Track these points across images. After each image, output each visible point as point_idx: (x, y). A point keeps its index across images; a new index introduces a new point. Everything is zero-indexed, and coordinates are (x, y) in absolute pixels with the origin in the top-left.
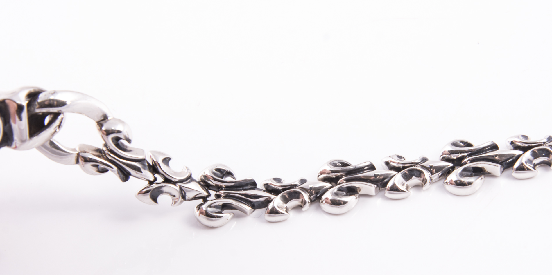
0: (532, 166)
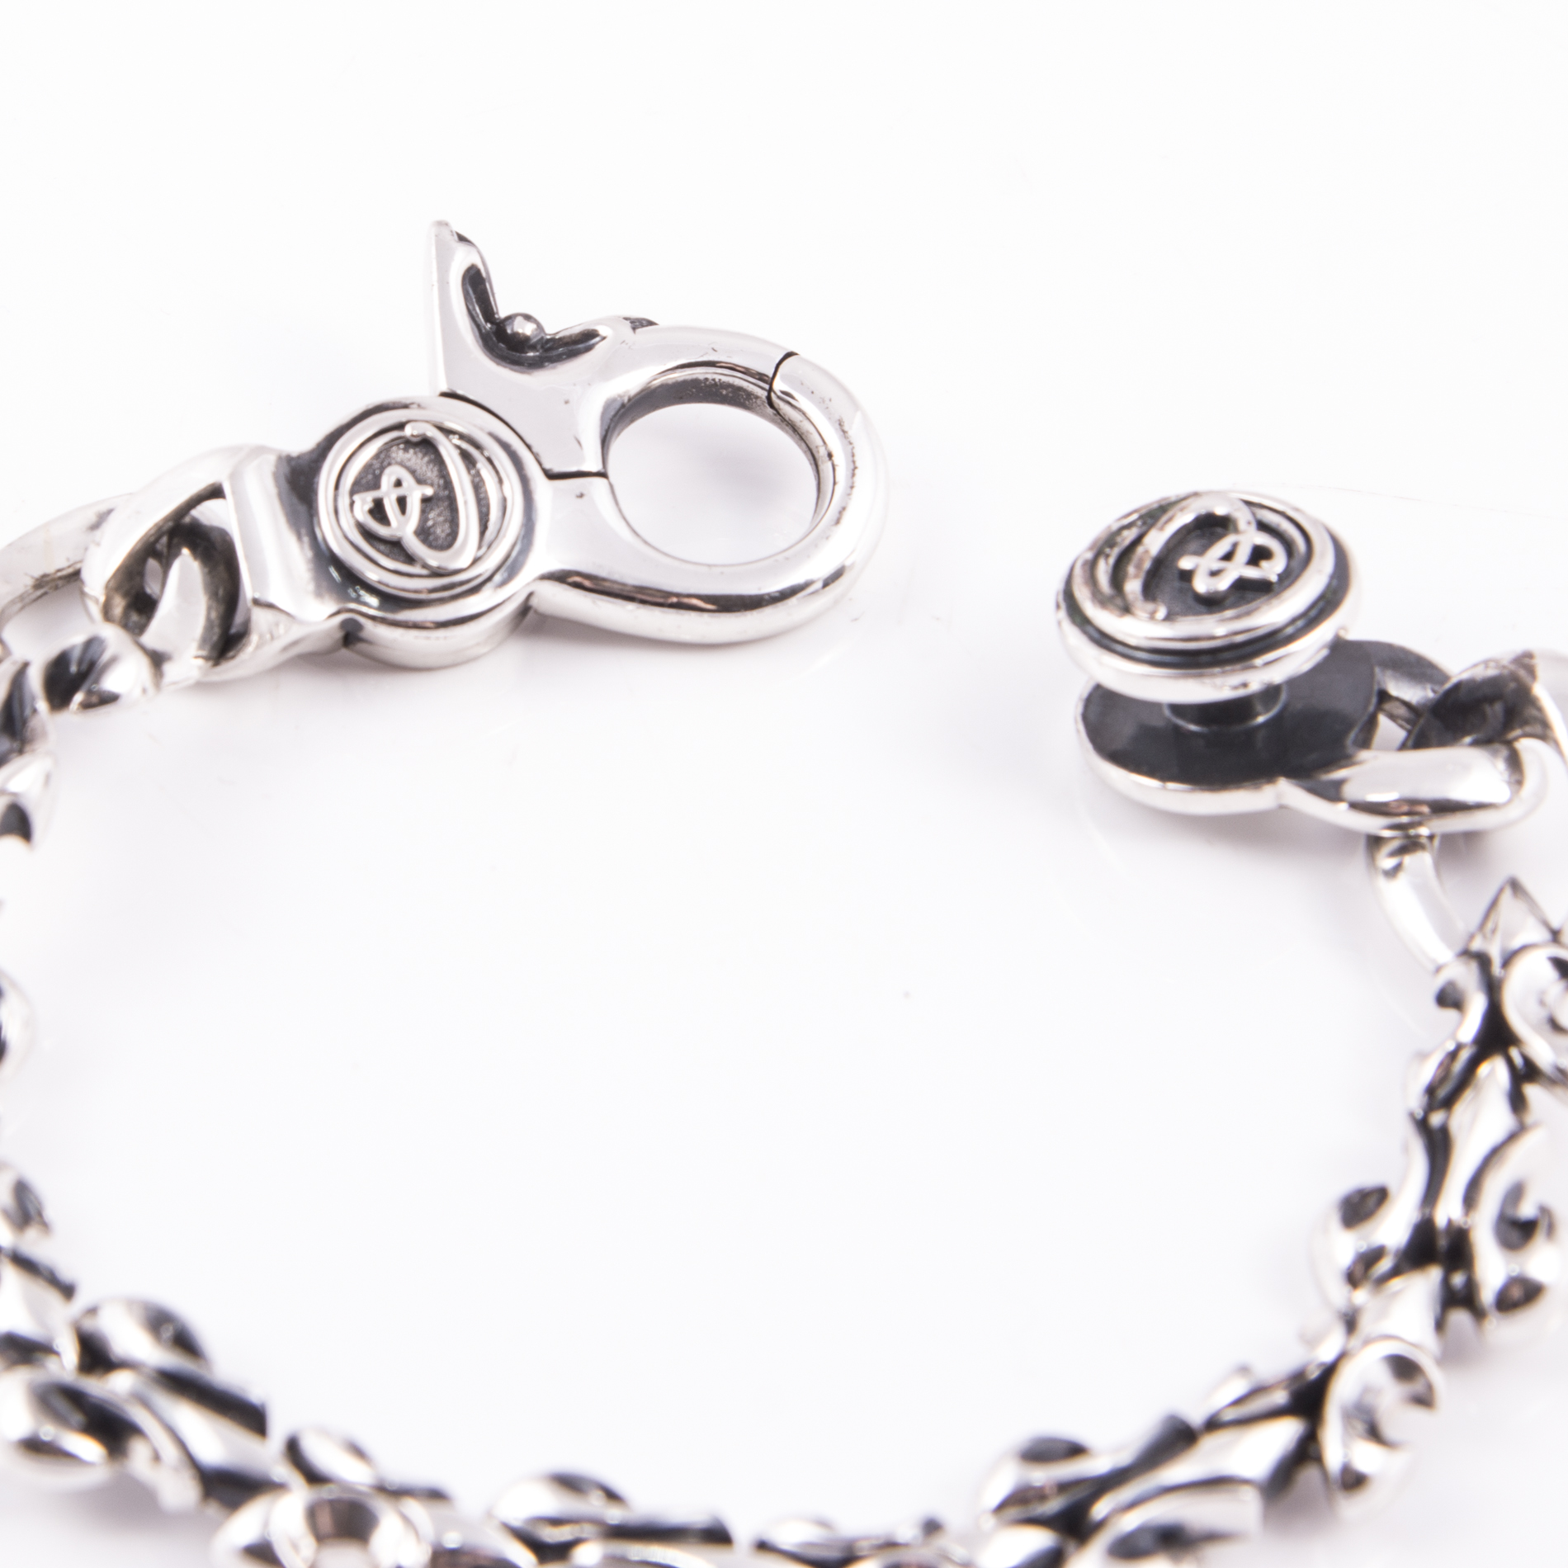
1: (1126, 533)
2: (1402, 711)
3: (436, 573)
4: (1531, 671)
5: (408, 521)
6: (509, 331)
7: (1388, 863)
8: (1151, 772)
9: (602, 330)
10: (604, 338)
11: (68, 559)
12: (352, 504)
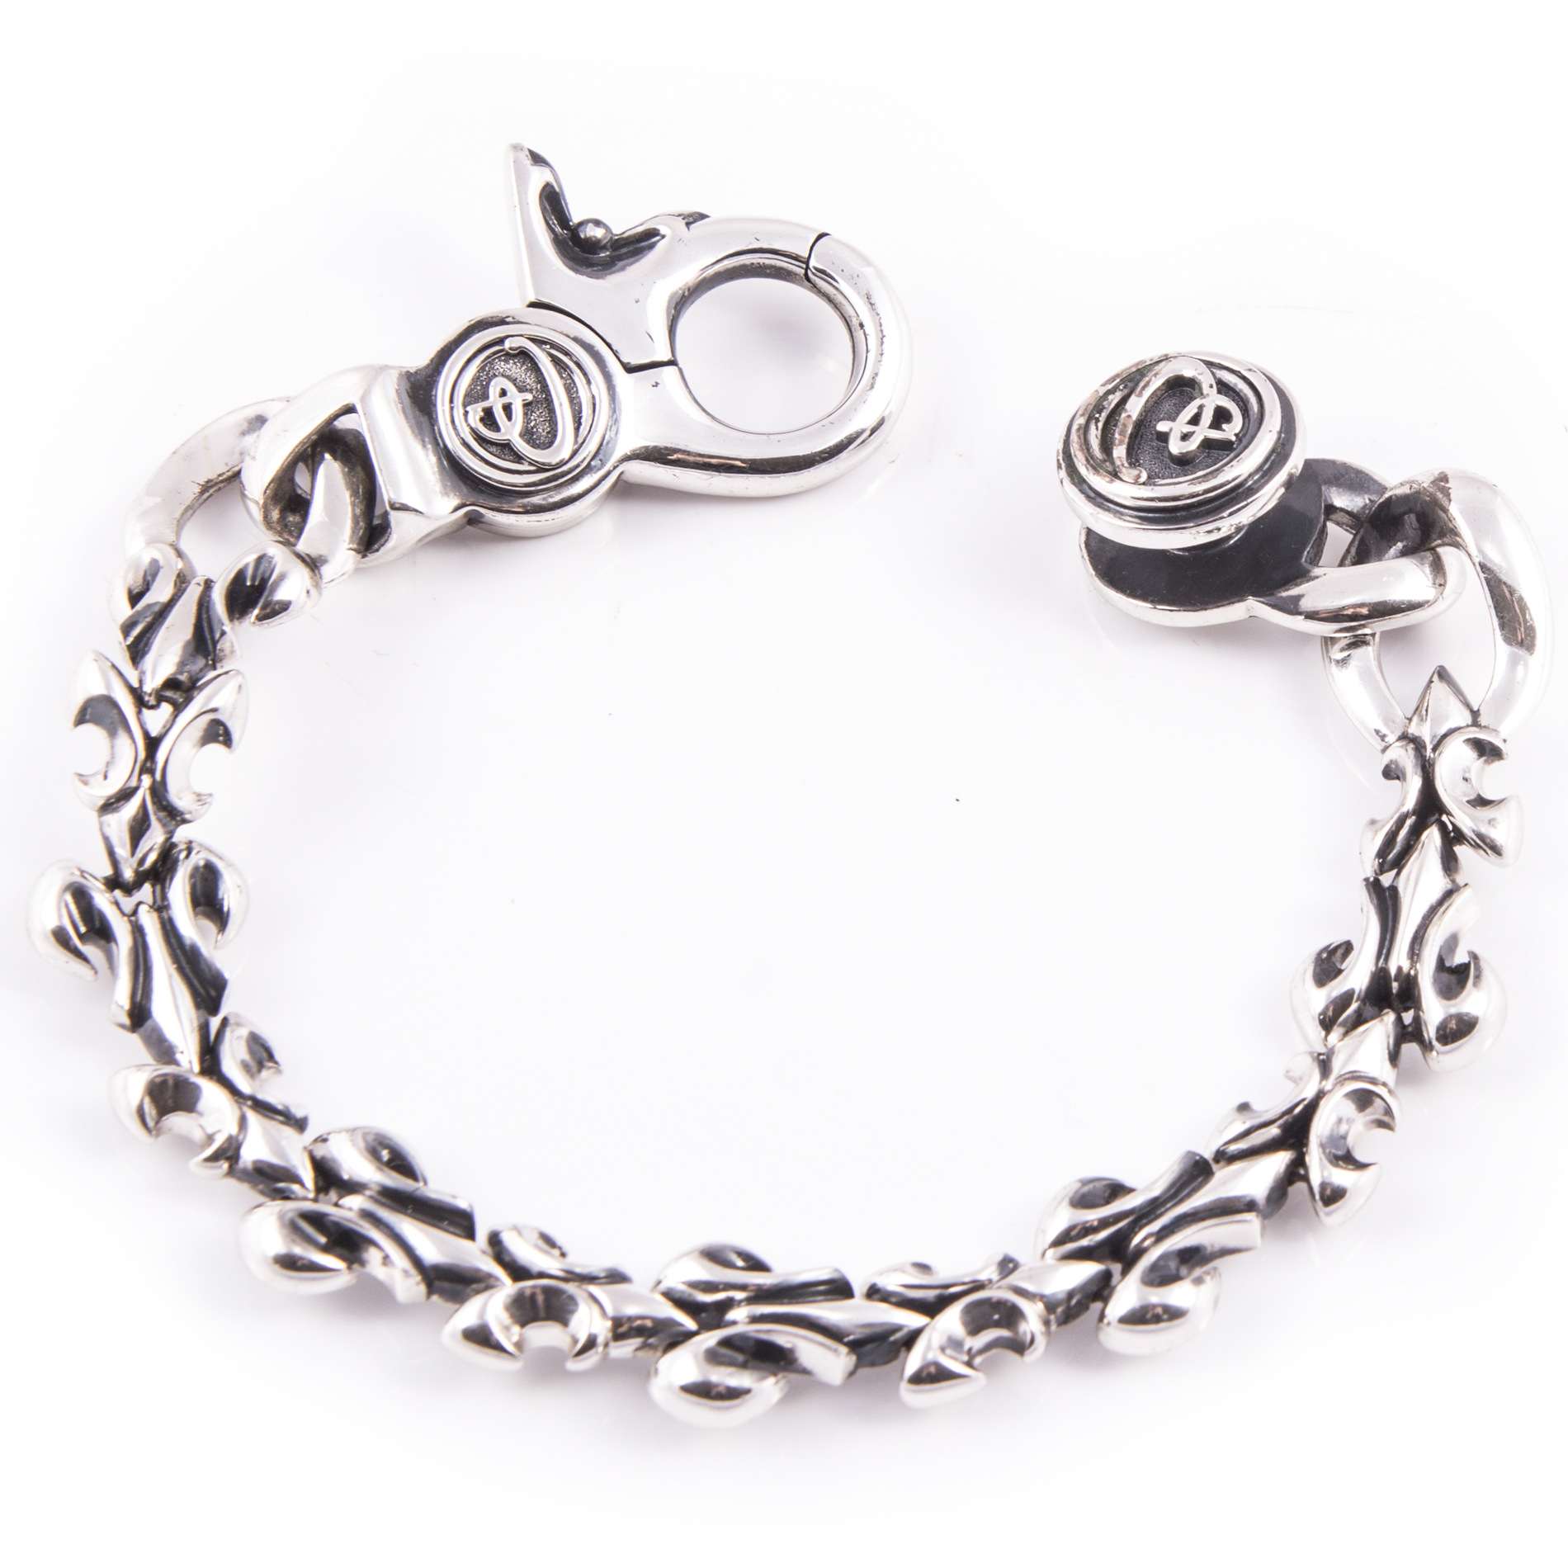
0: (966, 1358)
1: (1111, 397)
2: (1346, 519)
3: (541, 468)
4: (1446, 493)
5: (514, 425)
6: (582, 236)
7: (1340, 656)
8: (1144, 597)
9: (663, 230)
10: (663, 237)
11: (227, 464)
12: (466, 413)
